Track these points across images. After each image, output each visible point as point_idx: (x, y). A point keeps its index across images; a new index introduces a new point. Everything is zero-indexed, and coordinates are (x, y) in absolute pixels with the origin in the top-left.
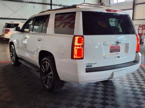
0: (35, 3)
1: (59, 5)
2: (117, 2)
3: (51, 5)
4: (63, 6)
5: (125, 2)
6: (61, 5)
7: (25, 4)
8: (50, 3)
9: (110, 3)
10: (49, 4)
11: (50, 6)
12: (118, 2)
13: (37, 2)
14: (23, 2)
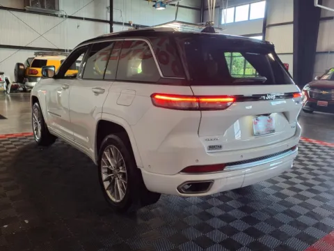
0: (82, 19)
1: (126, 24)
3: (111, 22)
4: (134, 25)
5: (249, 20)
6: (129, 25)
7: (61, 19)
8: (109, 19)
9: (220, 23)
10: (106, 22)
11: (108, 25)
12: (236, 21)
13: (84, 17)
14: (57, 16)
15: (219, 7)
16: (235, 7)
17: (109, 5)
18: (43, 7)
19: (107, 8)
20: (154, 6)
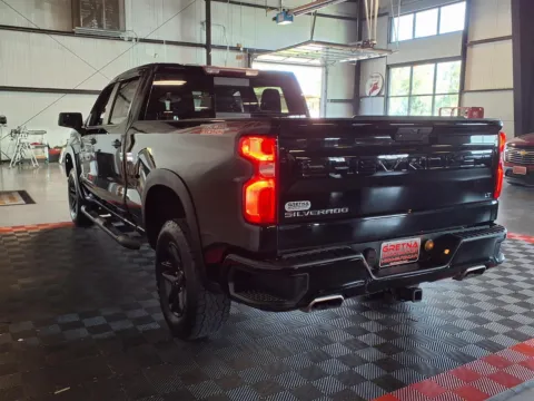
0: (161, 42)
1: (232, 48)
2: (410, 37)
3: (208, 46)
4: (245, 50)
5: (438, 34)
6: (237, 49)
7: (129, 45)
8: (204, 42)
9: (389, 41)
10: (201, 46)
11: (204, 51)
12: (416, 36)
13: (164, 39)
14: (122, 40)
15: (386, 14)
16: (415, 13)
17: (204, 19)
18: (100, 26)
19: (202, 23)
20: (275, 19)
